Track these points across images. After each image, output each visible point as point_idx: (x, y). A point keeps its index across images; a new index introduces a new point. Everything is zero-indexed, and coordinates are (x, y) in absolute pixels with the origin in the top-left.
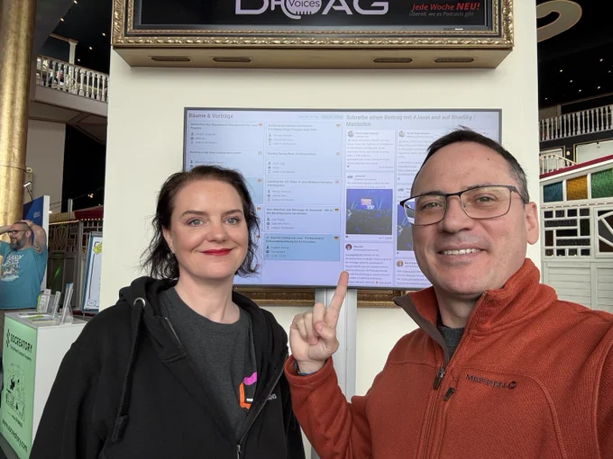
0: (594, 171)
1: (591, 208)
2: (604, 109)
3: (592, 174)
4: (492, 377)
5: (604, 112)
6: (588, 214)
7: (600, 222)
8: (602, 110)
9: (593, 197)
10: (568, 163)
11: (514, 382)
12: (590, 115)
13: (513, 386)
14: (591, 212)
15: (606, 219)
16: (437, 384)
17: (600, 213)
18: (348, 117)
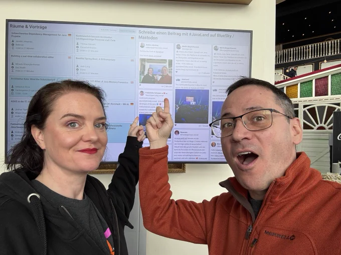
0: (302, 81)
1: (300, 103)
2: (306, 47)
3: (301, 83)
4: (281, 232)
5: (306, 49)
6: (298, 107)
7: (304, 112)
8: (305, 48)
9: (301, 97)
10: (285, 78)
11: (293, 236)
12: (298, 50)
13: (292, 238)
14: (299, 106)
15: (308, 110)
16: (248, 236)
17: (305, 106)
18: (140, 32)
